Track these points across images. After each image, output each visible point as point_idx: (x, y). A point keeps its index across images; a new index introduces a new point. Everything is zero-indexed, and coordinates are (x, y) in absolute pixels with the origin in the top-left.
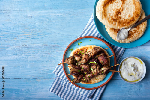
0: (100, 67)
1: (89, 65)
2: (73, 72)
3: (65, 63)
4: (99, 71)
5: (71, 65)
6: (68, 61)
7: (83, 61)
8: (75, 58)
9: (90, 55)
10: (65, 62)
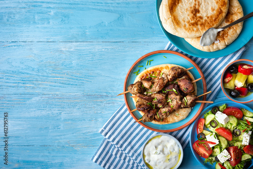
0: (182, 96)
1: (164, 93)
2: (140, 105)
3: (127, 93)
4: (180, 102)
5: (138, 95)
6: (132, 89)
7: (156, 88)
8: (143, 84)
9: (166, 78)
10: (128, 90)
